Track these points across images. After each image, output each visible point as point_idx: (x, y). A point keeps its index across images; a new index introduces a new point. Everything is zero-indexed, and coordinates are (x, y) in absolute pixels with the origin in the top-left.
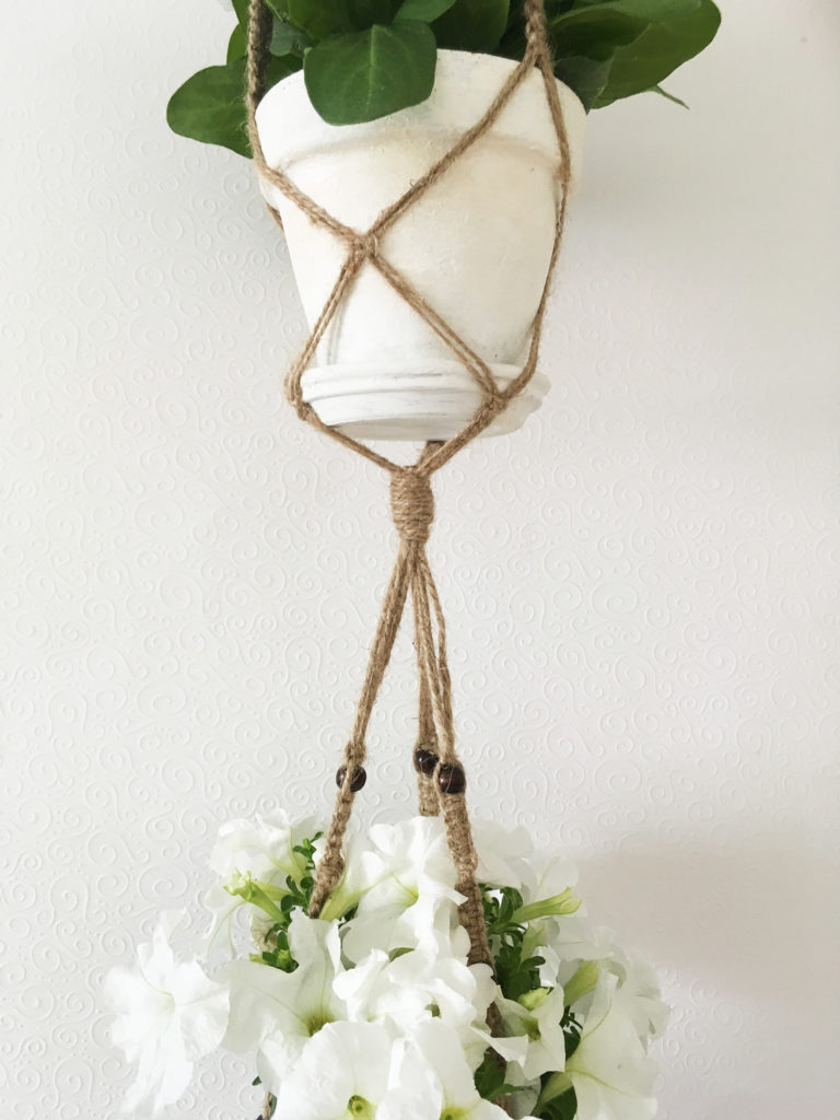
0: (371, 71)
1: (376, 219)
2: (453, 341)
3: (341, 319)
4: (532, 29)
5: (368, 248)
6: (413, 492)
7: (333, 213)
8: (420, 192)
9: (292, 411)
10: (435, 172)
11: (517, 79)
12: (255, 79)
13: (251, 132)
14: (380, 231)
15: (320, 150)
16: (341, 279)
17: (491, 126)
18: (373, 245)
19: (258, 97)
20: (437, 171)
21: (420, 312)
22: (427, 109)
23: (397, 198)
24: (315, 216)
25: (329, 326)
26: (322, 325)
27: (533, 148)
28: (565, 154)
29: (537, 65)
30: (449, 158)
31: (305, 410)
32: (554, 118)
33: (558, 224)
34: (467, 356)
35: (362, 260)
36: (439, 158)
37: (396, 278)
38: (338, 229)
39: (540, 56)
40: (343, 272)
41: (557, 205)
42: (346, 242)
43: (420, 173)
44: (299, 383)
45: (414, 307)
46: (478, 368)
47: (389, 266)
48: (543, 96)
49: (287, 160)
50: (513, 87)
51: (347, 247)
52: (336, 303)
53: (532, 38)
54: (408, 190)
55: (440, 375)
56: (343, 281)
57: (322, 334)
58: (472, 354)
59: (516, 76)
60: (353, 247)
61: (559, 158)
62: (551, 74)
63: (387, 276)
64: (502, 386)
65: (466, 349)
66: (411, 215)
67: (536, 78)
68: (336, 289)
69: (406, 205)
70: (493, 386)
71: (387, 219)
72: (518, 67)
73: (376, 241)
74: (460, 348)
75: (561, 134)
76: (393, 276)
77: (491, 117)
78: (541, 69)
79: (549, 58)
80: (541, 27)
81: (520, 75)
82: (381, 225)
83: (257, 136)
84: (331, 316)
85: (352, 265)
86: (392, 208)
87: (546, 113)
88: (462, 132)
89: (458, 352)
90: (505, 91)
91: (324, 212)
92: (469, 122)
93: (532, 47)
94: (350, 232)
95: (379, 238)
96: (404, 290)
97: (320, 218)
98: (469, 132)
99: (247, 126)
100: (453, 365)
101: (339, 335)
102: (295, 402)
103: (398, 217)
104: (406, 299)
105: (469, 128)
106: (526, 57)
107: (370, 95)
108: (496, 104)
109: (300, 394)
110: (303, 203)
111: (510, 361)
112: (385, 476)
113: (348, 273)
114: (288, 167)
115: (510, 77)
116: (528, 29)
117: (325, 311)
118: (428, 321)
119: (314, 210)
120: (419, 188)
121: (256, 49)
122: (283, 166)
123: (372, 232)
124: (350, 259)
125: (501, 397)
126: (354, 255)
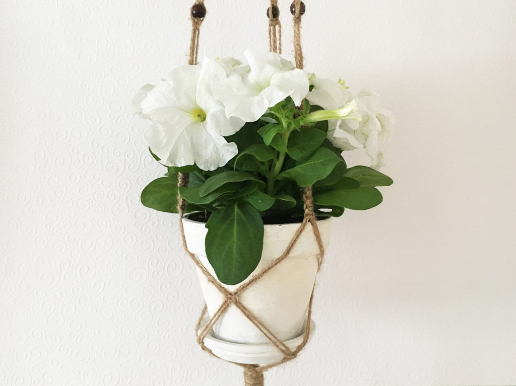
0: (235, 245)
4: (306, 208)
5: (234, 300)
6: (255, 379)
9: (200, 348)
10: (264, 273)
14: (239, 293)
16: (222, 307)
17: (288, 255)
24: (210, 279)
26: (213, 321)
29: (309, 221)
30: (269, 268)
31: (204, 348)
32: (316, 239)
33: (319, 265)
34: (278, 343)
35: (230, 303)
37: (246, 312)
42: (224, 295)
43: (257, 272)
47: (243, 306)
50: (298, 236)
51: (224, 297)
53: (307, 211)
59: (300, 231)
60: (227, 297)
61: (319, 252)
62: (315, 221)
63: (242, 311)
65: (277, 340)
66: (252, 288)
67: (309, 226)
68: (220, 310)
70: (290, 352)
72: (301, 225)
73: (237, 297)
74: (275, 340)
76: (245, 311)
77: (288, 251)
78: (311, 222)
80: (311, 205)
82: (240, 291)
84: (217, 319)
85: (226, 304)
86: (244, 285)
87: (313, 239)
88: (276, 259)
89: (274, 343)
90: (294, 239)
92: (278, 255)
93: (307, 215)
94: (226, 291)
96: (250, 316)
97: (212, 281)
98: (279, 258)
101: (220, 324)
102: (201, 345)
103: (247, 288)
104: (251, 320)
105: (279, 257)
106: (304, 221)
107: (234, 263)
108: (291, 246)
109: (203, 343)
111: (298, 335)
112: (242, 369)
113: (224, 306)
115: (297, 232)
116: (305, 206)
117: (214, 317)
118: (261, 330)
120: (256, 279)
123: (236, 293)
124: (225, 302)
125: (294, 355)
126: (227, 301)
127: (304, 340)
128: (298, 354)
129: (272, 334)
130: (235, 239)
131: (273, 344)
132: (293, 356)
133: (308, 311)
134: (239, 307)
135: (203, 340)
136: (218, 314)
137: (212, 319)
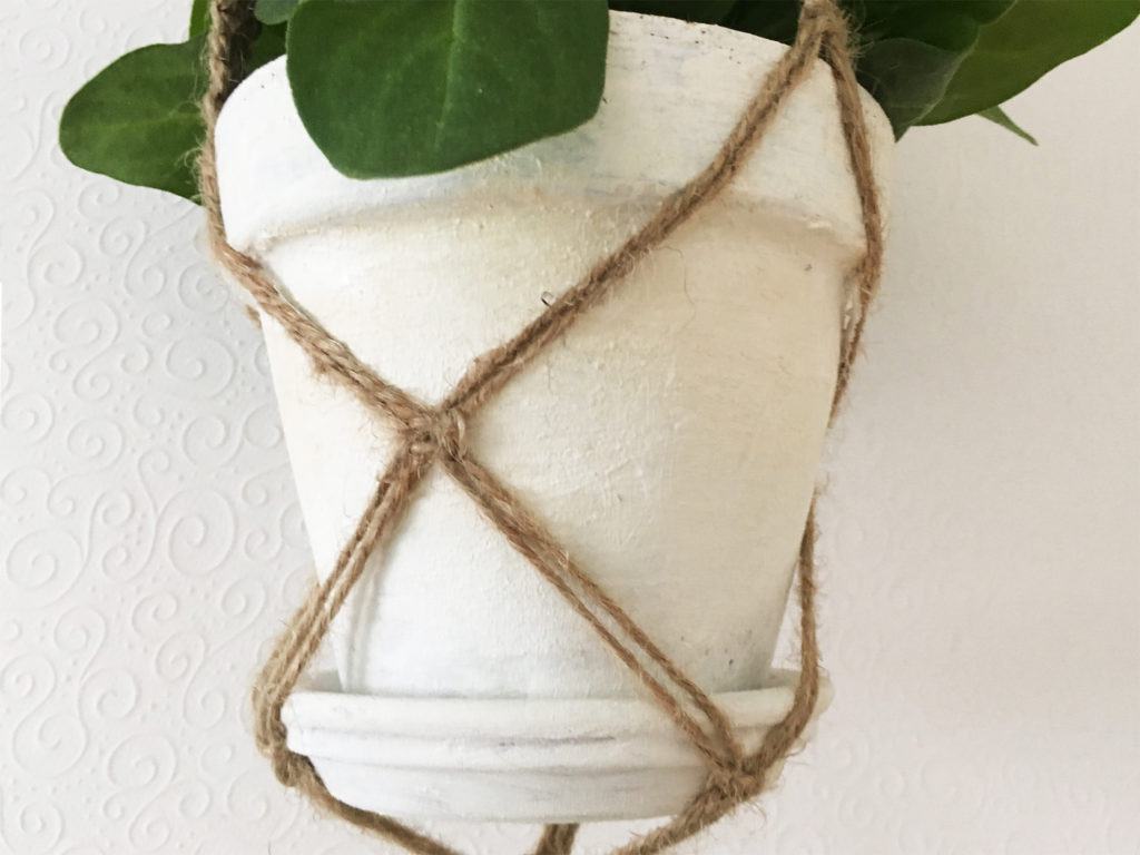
0: (454, 51)
1: (461, 375)
2: (641, 655)
3: (378, 583)
5: (443, 441)
7: (365, 354)
8: (565, 321)
9: (263, 766)
10: (602, 278)
11: (783, 83)
12: (222, 67)
13: (205, 171)
14: (472, 401)
15: (336, 221)
16: (378, 502)
17: (730, 180)
18: (453, 433)
19: (221, 99)
20: (606, 275)
21: (562, 587)
22: (585, 139)
23: (512, 330)
24: (324, 358)
25: (349, 599)
26: (333, 594)
27: (815, 225)
28: (872, 233)
29: (823, 55)
30: (634, 247)
31: (294, 768)
33: (842, 366)
34: (674, 689)
35: (426, 459)
36: (611, 246)
37: (508, 509)
38: (377, 392)
39: (827, 35)
40: (383, 489)
41: (844, 332)
42: (393, 423)
43: (565, 278)
44: (278, 717)
45: (549, 574)
46: (699, 717)
47: (491, 480)
48: (833, 117)
49: (265, 236)
50: (776, 99)
51: (393, 434)
52: (366, 553)
54: (538, 315)
55: (610, 738)
56: (385, 505)
57: (332, 615)
58: (686, 685)
59: (783, 75)
60: (408, 433)
61: (861, 244)
62: (849, 73)
63: (486, 503)
64: (750, 745)
65: (672, 672)
66: (545, 369)
68: (369, 516)
69: (531, 350)
70: (732, 750)
71: (486, 377)
72: (788, 56)
73: (461, 425)
74: (656, 670)
75: (868, 196)
76: (499, 503)
77: (731, 159)
78: (831, 63)
79: (845, 40)
81: (791, 72)
82: (474, 388)
83: (213, 179)
84: (353, 579)
85: (404, 473)
86: (498, 352)
87: (838, 152)
88: (667, 191)
89: (654, 684)
90: (760, 106)
91: (347, 353)
92: (680, 169)
93: (813, 16)
94: (403, 399)
95: (466, 416)
96: (526, 535)
97: (336, 363)
98: (682, 192)
99: (198, 160)
100: (641, 713)
102: (270, 750)
103: (516, 371)
104: (529, 554)
105: (682, 183)
106: (803, 36)
107: (448, 106)
108: (742, 133)
109: (281, 734)
110: (302, 327)
113: (395, 489)
114: (270, 250)
115: (770, 77)
117: (341, 565)
118: (582, 609)
119: (324, 345)
120: (563, 311)
121: (225, 11)
122: (260, 248)
123: (453, 404)
124: (398, 460)
125: (751, 773)
126: (410, 451)
127: (799, 700)
128: (770, 774)
129: (639, 637)
130: (458, 27)
131: (648, 690)
132: (747, 781)
133: (797, 580)
134: (469, 486)
135: (278, 708)
136: (360, 544)
137: (330, 584)
